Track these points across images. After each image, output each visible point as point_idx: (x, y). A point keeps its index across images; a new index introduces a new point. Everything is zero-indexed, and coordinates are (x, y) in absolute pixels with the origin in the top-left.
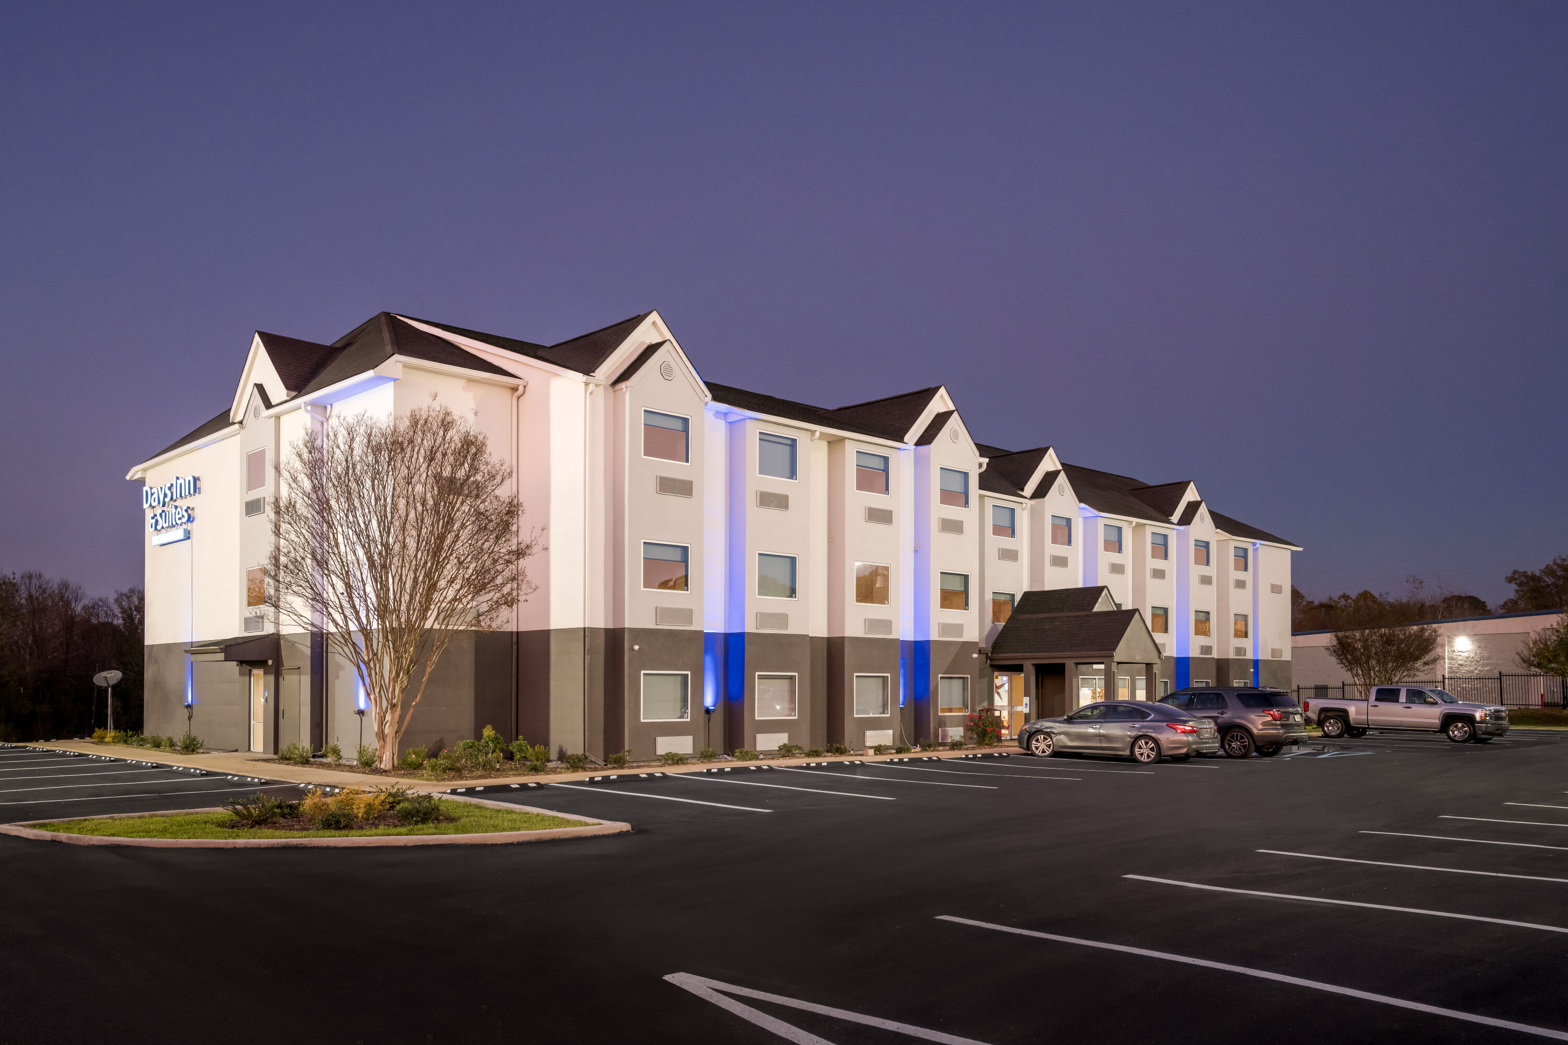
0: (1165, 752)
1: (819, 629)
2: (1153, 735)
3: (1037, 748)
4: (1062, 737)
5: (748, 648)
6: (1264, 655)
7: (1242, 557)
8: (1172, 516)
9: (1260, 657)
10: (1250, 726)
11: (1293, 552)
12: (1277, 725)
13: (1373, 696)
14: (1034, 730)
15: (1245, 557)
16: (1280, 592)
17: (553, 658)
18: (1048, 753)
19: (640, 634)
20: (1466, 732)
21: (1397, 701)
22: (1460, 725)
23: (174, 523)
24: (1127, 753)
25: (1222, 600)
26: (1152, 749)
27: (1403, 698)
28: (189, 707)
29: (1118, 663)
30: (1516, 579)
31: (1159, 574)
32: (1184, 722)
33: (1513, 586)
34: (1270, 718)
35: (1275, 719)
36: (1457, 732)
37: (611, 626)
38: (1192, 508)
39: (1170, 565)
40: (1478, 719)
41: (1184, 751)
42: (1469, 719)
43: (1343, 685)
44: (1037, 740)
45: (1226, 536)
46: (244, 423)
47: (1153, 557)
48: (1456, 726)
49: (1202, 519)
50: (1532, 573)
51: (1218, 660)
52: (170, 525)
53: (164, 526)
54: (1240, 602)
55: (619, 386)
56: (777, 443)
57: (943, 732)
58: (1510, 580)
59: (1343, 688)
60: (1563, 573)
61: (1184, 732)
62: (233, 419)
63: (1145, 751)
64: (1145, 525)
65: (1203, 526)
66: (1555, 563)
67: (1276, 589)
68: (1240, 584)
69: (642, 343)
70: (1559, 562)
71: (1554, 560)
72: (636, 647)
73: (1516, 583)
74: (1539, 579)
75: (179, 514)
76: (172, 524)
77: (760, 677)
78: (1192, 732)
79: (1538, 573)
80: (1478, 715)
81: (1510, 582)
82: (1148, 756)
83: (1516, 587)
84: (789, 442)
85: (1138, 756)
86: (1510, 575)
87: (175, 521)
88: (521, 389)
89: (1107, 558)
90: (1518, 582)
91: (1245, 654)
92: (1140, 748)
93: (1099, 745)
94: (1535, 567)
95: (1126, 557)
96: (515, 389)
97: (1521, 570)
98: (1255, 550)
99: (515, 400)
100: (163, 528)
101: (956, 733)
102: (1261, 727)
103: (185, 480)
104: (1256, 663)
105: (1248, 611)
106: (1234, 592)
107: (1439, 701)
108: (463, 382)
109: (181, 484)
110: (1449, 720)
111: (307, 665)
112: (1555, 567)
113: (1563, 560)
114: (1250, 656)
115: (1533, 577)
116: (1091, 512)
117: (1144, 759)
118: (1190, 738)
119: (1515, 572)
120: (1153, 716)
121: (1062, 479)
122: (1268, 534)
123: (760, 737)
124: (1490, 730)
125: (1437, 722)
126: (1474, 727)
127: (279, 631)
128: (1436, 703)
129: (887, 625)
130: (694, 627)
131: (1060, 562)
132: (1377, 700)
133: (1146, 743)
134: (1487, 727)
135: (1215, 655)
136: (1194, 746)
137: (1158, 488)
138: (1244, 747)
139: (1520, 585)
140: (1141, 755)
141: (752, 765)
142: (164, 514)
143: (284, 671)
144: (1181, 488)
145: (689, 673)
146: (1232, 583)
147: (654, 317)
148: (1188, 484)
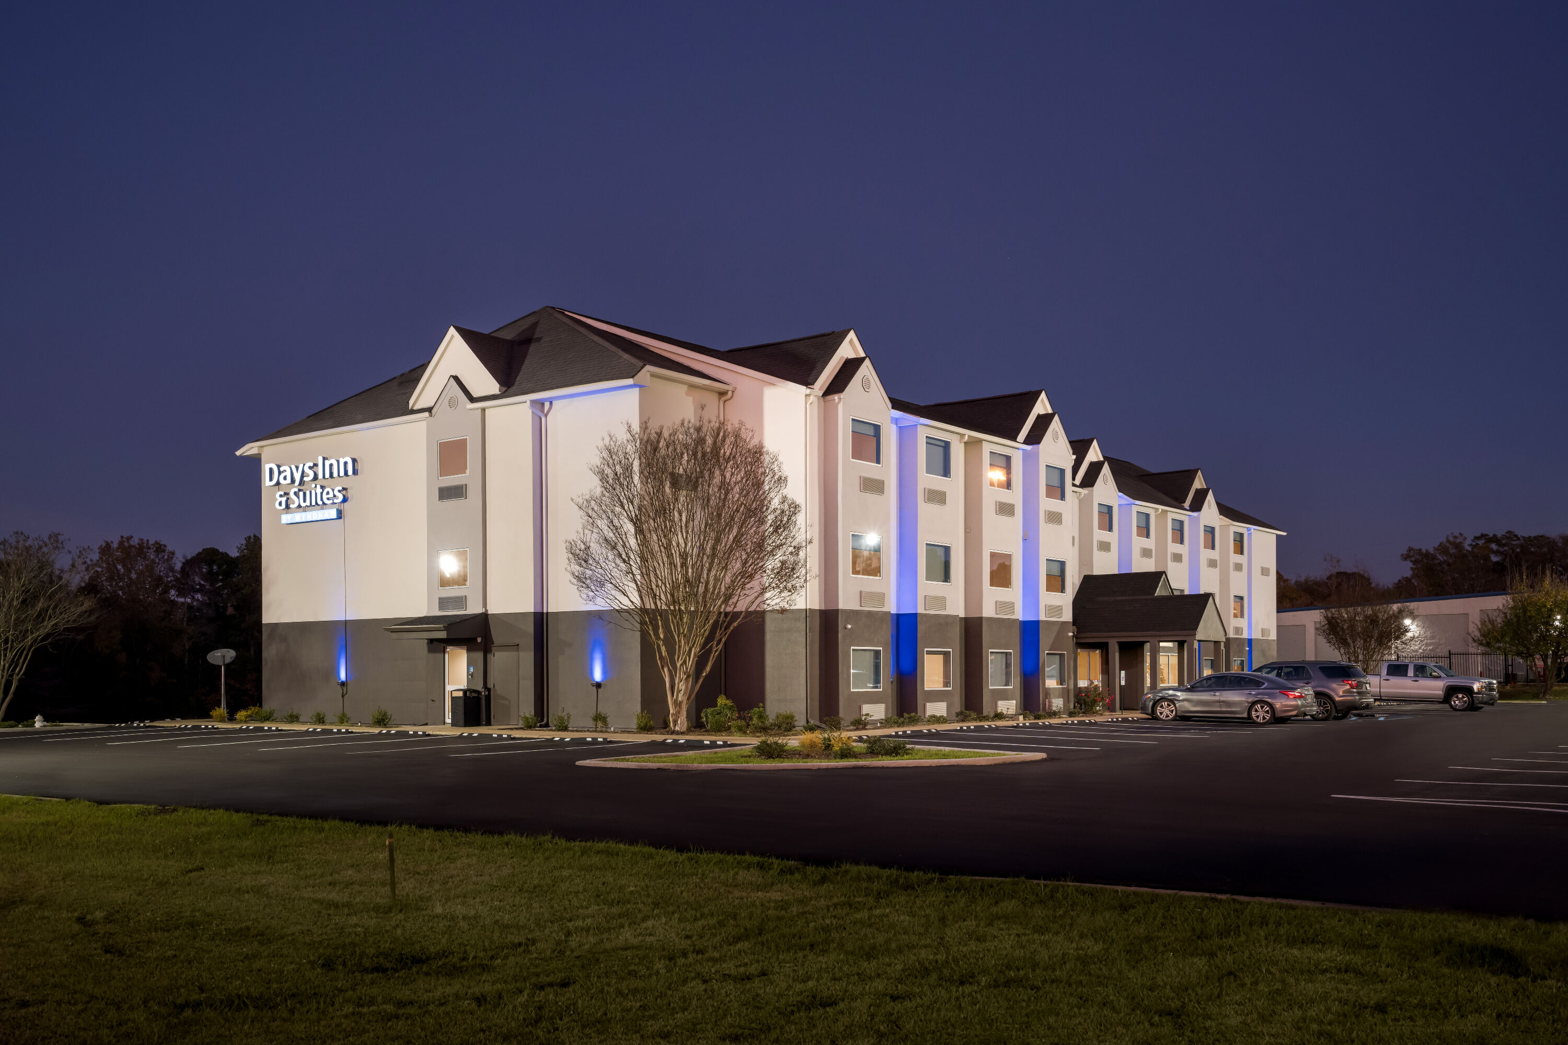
0: (1279, 714)
2: (1269, 700)
3: (1161, 713)
4: (1186, 704)
5: (921, 628)
6: (1256, 635)
7: (1239, 540)
8: (1184, 502)
9: (1253, 637)
10: (1332, 694)
11: (1278, 536)
12: (1354, 692)
13: (1384, 672)
14: (1158, 698)
15: (1241, 541)
16: (1268, 575)
17: (768, 636)
18: (1171, 717)
19: (853, 615)
20: (1465, 702)
21: (1406, 675)
22: (1460, 696)
23: (320, 502)
24: (1245, 715)
25: (1225, 582)
26: (1267, 712)
27: (1411, 672)
28: (343, 684)
29: (1199, 641)
30: (1411, 557)
32: (1294, 689)
33: (1409, 564)
34: (1348, 687)
35: (1352, 687)
36: (1455, 702)
37: (823, 608)
38: (1201, 494)
39: (1185, 550)
40: (1476, 690)
41: (1294, 713)
42: (1468, 691)
44: (1162, 707)
45: (1227, 521)
46: (434, 411)
47: (1174, 542)
48: (1457, 697)
49: (1209, 506)
50: (1427, 550)
52: (314, 503)
53: (303, 504)
54: (1238, 585)
55: (830, 397)
56: (935, 445)
57: (1050, 702)
58: (1406, 557)
60: (1454, 551)
61: (1296, 697)
62: (413, 406)
63: (1261, 714)
64: (1167, 511)
65: (1210, 513)
66: (1448, 541)
67: (1265, 572)
68: (1238, 567)
69: (842, 357)
70: (1451, 539)
71: (1447, 538)
72: (849, 626)
73: (1411, 561)
74: (1433, 557)
75: (328, 493)
76: (316, 503)
77: (929, 653)
78: (1300, 697)
79: (1431, 551)
80: (1476, 686)
81: (1405, 559)
82: (1264, 718)
83: (1411, 565)
84: (943, 444)
85: (1255, 718)
86: (1405, 552)
87: (322, 499)
88: (730, 393)
89: (1138, 543)
90: (1413, 559)
91: (1242, 634)
92: (1256, 711)
93: (1219, 709)
94: (1429, 544)
95: (1154, 542)
96: (722, 394)
97: (1416, 547)
98: (1250, 535)
99: (722, 403)
100: (299, 506)
101: (1057, 703)
102: (1341, 693)
103: (338, 462)
104: (1250, 641)
105: (1244, 593)
106: (1233, 574)
107: (1443, 675)
108: (685, 388)
109: (331, 465)
110: (1451, 691)
111: (530, 642)
112: (1448, 545)
113: (1455, 537)
114: (1245, 635)
115: (1427, 555)
116: (1126, 499)
117: (1260, 720)
118: (1299, 702)
119: (1410, 549)
120: (1266, 684)
121: (1105, 469)
122: (1255, 519)
123: (928, 705)
124: (1485, 700)
125: (1440, 693)
126: (1472, 697)
127: (486, 610)
128: (1440, 677)
129: (1008, 606)
130: (885, 609)
132: (1388, 674)
133: (1262, 707)
134: (1483, 697)
136: (1302, 709)
138: (1327, 711)
139: (1414, 562)
140: (1258, 717)
141: (925, 729)
142: (301, 494)
143: (493, 648)
144: (1189, 476)
145: (881, 648)
146: (1232, 566)
147: (852, 335)
148: (1196, 472)
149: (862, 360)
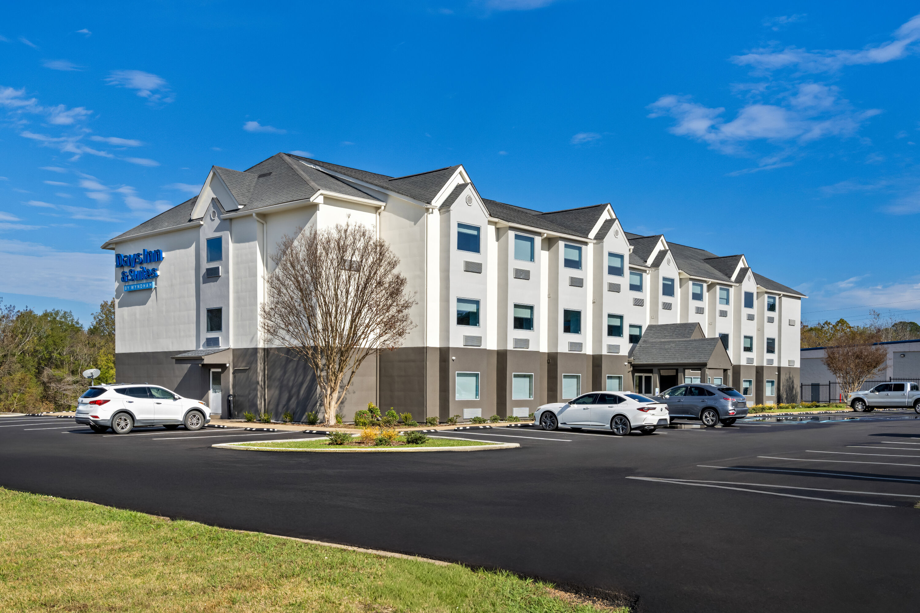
1: (544, 348)
5: (508, 359)
6: (784, 364)
7: (771, 303)
8: (731, 277)
9: (782, 365)
15: (774, 303)
16: (794, 326)
19: (456, 351)
25: (761, 330)
29: (709, 369)
31: (724, 314)
37: (442, 346)
38: (744, 272)
39: (730, 309)
43: (830, 383)
45: (763, 289)
46: (204, 220)
47: (720, 304)
49: (749, 278)
51: (757, 367)
54: (771, 331)
59: (830, 385)
62: (192, 217)
64: (716, 283)
65: (749, 283)
67: (791, 324)
68: (771, 320)
69: (454, 184)
72: (454, 358)
77: (516, 376)
84: (530, 240)
88: (383, 208)
89: (694, 304)
91: (773, 364)
95: (705, 303)
96: (378, 208)
98: (780, 298)
99: (378, 214)
104: (779, 369)
105: (775, 337)
106: (767, 325)
114: (776, 364)
116: (685, 275)
121: (669, 255)
123: (515, 409)
127: (231, 347)
129: (579, 346)
130: (482, 347)
131: (667, 306)
135: (755, 364)
137: (722, 259)
144: (736, 259)
145: (479, 373)
146: (766, 320)
147: (461, 169)
148: (741, 256)
149: (468, 184)
